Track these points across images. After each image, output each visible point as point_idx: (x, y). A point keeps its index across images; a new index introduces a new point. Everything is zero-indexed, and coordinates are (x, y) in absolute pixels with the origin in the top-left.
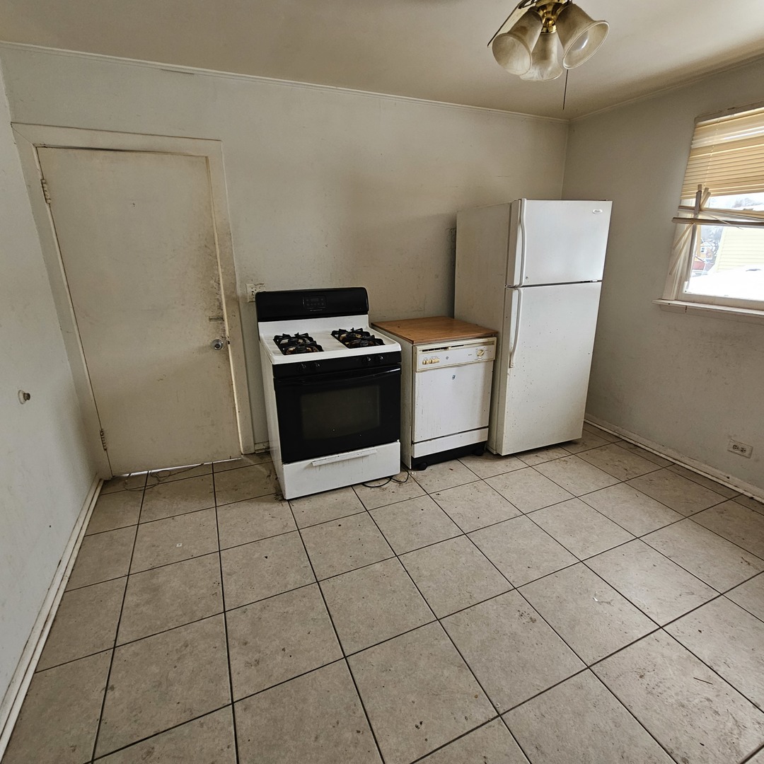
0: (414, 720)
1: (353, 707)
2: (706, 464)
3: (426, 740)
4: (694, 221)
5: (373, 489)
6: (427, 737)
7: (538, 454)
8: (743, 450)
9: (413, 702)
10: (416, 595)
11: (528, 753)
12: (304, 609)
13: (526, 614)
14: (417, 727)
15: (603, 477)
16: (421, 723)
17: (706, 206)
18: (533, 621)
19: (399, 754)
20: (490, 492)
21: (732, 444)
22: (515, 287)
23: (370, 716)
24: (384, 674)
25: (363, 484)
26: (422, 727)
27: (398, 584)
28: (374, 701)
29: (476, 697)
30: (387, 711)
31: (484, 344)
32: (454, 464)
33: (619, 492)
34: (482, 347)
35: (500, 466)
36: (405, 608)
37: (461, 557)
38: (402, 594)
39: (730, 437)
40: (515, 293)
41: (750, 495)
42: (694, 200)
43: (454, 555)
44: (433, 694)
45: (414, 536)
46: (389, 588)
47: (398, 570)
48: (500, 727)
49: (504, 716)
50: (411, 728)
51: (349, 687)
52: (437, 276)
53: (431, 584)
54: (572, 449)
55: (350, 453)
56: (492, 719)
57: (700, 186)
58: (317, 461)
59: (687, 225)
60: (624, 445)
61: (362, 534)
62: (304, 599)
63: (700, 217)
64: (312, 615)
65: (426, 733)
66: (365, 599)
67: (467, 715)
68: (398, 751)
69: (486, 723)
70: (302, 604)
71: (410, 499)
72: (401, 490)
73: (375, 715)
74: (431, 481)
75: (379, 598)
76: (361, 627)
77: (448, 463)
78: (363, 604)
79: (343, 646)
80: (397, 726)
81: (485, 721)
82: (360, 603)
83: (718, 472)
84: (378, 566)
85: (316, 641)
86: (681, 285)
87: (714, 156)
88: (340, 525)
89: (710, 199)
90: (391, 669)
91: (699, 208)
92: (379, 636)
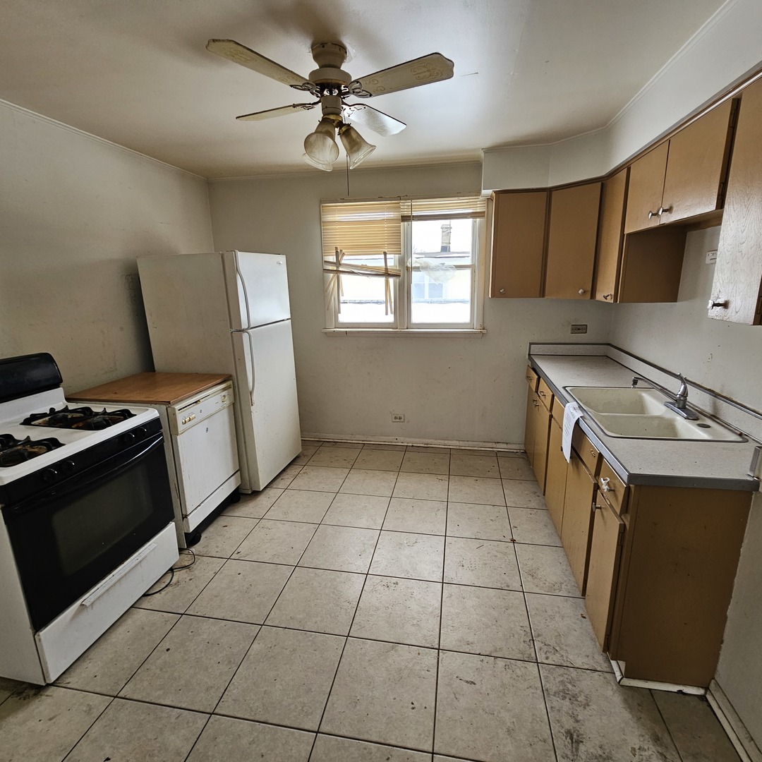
0: (407, 707)
1: (365, 752)
2: (382, 436)
3: (425, 708)
4: (338, 272)
5: (163, 592)
6: (424, 705)
7: (281, 477)
8: (400, 418)
9: (395, 699)
10: (313, 636)
11: (467, 651)
12: (230, 747)
13: (389, 584)
14: (413, 708)
15: (339, 471)
16: (412, 704)
17: (343, 262)
18: (397, 584)
19: (423, 736)
20: (279, 524)
21: (394, 417)
22: (243, 331)
23: (383, 741)
24: (358, 707)
25: (145, 595)
26: (416, 704)
27: (290, 643)
28: (374, 730)
29: (419, 654)
30: (387, 724)
31: (224, 389)
32: (222, 521)
33: (356, 476)
34: (224, 393)
35: (263, 501)
36: (317, 653)
37: (312, 584)
38: (303, 646)
39: (391, 413)
40: (245, 336)
41: (411, 445)
42: (335, 257)
43: (307, 587)
44: (399, 681)
45: (258, 599)
46: (287, 652)
47: (277, 634)
48: (446, 655)
49: (441, 648)
50: (411, 714)
51: (347, 745)
52: (122, 329)
53: (314, 620)
54: (303, 461)
55: (126, 563)
56: (438, 655)
57: (336, 248)
58: (88, 598)
59: (332, 275)
60: (328, 444)
61: (205, 636)
62: (218, 740)
63: (341, 269)
64: (245, 741)
65: (421, 704)
66: (278, 679)
67: (426, 669)
68: (420, 735)
69: (438, 661)
70: (222, 746)
71: (216, 573)
72: (196, 572)
73: (384, 736)
74: (217, 547)
75: (288, 666)
76: (301, 699)
77: (215, 522)
78: (281, 685)
79: (306, 728)
80: (404, 724)
81: (436, 661)
82: (277, 686)
83: (390, 438)
84: (255, 646)
85: (277, 752)
86: (337, 318)
87: (339, 229)
88: (168, 650)
89: (345, 257)
90: (358, 698)
91: (338, 263)
92: (324, 689)
